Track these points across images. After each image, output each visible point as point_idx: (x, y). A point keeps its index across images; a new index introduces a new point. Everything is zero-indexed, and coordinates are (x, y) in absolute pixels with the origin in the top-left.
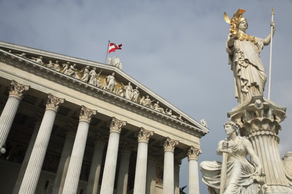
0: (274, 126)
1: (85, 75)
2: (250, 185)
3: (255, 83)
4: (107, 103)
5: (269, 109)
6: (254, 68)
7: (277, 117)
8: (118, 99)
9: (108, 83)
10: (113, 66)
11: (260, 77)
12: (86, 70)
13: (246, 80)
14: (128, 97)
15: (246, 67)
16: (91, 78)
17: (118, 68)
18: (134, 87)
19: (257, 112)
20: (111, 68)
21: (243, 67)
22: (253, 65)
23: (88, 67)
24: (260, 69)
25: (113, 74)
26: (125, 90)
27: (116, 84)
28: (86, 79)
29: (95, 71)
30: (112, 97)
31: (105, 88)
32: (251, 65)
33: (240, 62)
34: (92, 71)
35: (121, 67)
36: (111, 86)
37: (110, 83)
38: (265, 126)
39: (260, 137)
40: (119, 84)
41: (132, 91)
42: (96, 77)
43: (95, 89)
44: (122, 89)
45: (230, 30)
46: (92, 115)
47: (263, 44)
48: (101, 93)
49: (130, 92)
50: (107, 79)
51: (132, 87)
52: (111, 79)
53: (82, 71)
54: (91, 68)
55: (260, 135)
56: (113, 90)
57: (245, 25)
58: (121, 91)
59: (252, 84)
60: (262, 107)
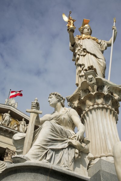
0: (110, 101)
2: (62, 149)
3: (92, 67)
5: (104, 86)
6: (93, 56)
7: (115, 95)
9: (3, 119)
10: (9, 105)
11: (99, 64)
13: (83, 65)
14: (21, 130)
15: (84, 56)
17: (14, 107)
18: (27, 121)
19: (90, 88)
20: (7, 107)
21: (82, 56)
22: (91, 54)
24: (99, 57)
25: (9, 112)
26: (19, 125)
27: (11, 120)
32: (90, 54)
33: (79, 53)
35: (16, 106)
36: (6, 121)
37: (5, 119)
38: (100, 101)
39: (93, 111)
40: (14, 121)
41: (26, 125)
44: (17, 124)
45: (67, 25)
49: (23, 126)
50: (2, 116)
51: (25, 122)
52: (7, 116)
55: (93, 109)
56: (8, 125)
57: (88, 30)
58: (15, 125)
59: (89, 67)
60: (94, 81)
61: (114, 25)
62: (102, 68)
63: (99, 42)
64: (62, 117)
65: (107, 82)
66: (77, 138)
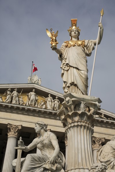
0: (85, 117)
1: (8, 97)
3: (73, 83)
4: (31, 117)
6: (75, 69)
7: (91, 108)
8: (40, 111)
9: (30, 99)
10: (32, 83)
12: (8, 92)
13: (66, 82)
14: (49, 107)
15: (67, 71)
16: (13, 98)
18: (54, 97)
20: (31, 86)
22: (74, 67)
23: (9, 89)
24: (81, 69)
25: (34, 90)
26: (46, 102)
28: (9, 100)
29: (17, 91)
30: (34, 111)
31: (27, 104)
32: (72, 68)
34: (14, 92)
36: (32, 101)
37: (31, 99)
38: (77, 119)
39: (71, 129)
41: (53, 101)
42: (18, 96)
43: (18, 107)
46: (18, 130)
47: (93, 45)
48: (23, 109)
49: (50, 103)
50: (28, 96)
51: (52, 98)
52: (32, 95)
53: (5, 94)
54: (12, 90)
55: (71, 127)
56: (35, 104)
57: (75, 33)
58: (42, 103)
59: (70, 84)
60: (70, 103)
61: (100, 22)
62: (84, 79)
63: (86, 44)
64: (45, 142)
65: (83, 99)
66: (49, 162)
